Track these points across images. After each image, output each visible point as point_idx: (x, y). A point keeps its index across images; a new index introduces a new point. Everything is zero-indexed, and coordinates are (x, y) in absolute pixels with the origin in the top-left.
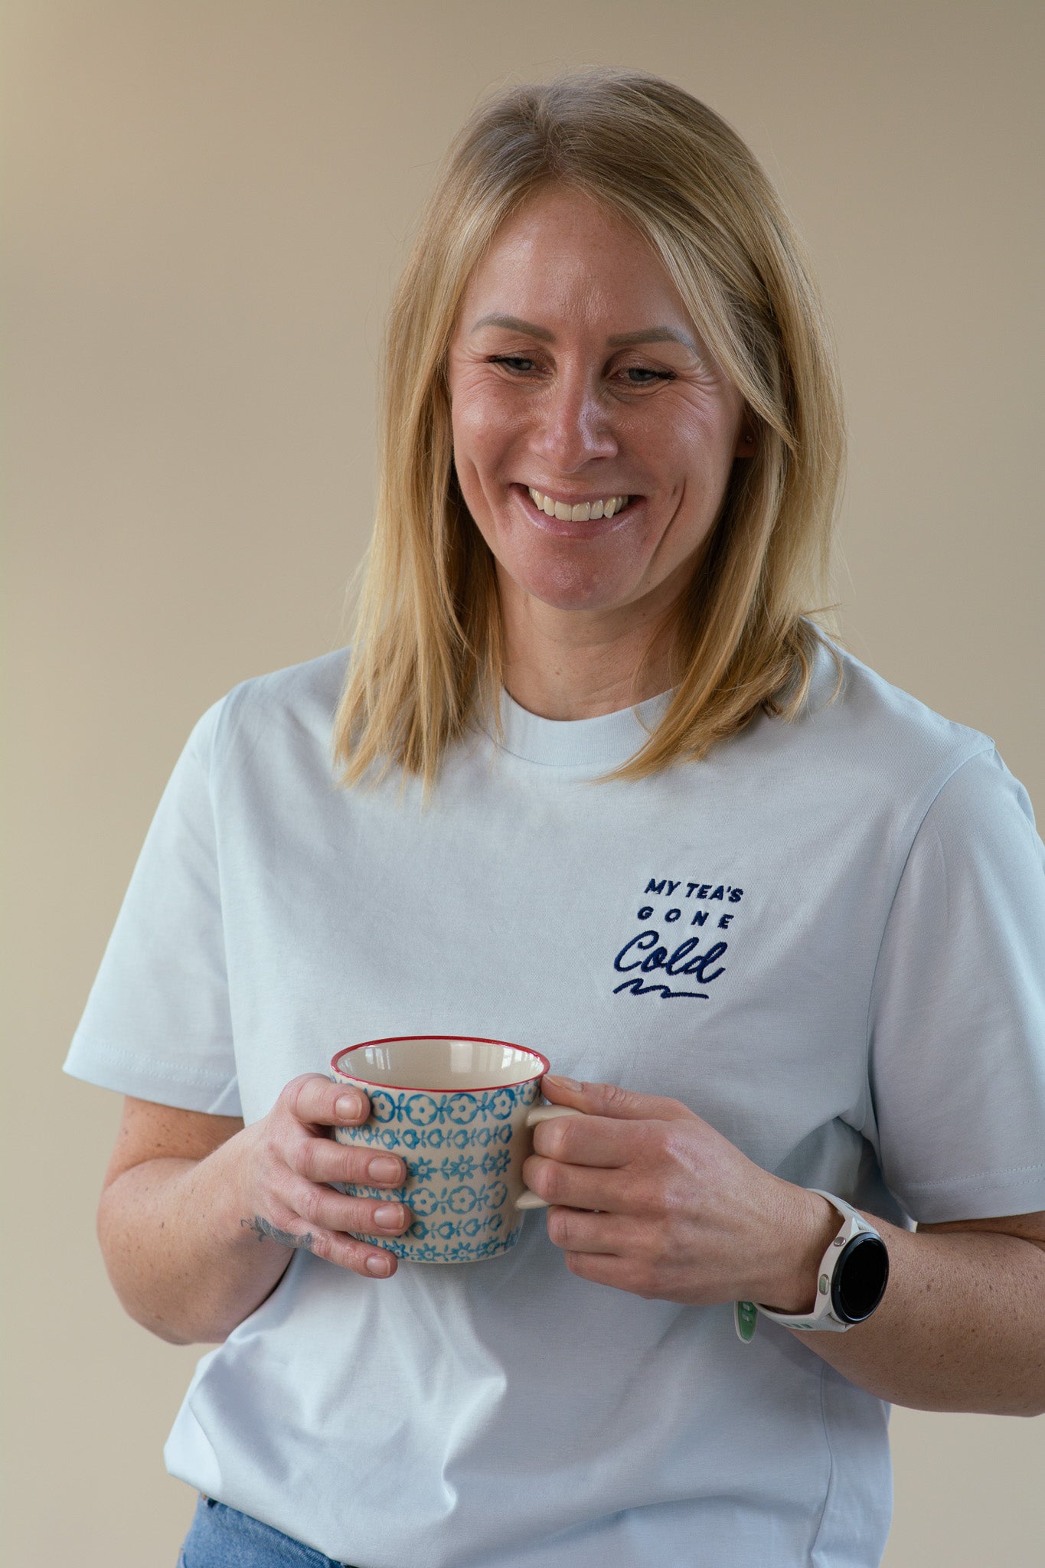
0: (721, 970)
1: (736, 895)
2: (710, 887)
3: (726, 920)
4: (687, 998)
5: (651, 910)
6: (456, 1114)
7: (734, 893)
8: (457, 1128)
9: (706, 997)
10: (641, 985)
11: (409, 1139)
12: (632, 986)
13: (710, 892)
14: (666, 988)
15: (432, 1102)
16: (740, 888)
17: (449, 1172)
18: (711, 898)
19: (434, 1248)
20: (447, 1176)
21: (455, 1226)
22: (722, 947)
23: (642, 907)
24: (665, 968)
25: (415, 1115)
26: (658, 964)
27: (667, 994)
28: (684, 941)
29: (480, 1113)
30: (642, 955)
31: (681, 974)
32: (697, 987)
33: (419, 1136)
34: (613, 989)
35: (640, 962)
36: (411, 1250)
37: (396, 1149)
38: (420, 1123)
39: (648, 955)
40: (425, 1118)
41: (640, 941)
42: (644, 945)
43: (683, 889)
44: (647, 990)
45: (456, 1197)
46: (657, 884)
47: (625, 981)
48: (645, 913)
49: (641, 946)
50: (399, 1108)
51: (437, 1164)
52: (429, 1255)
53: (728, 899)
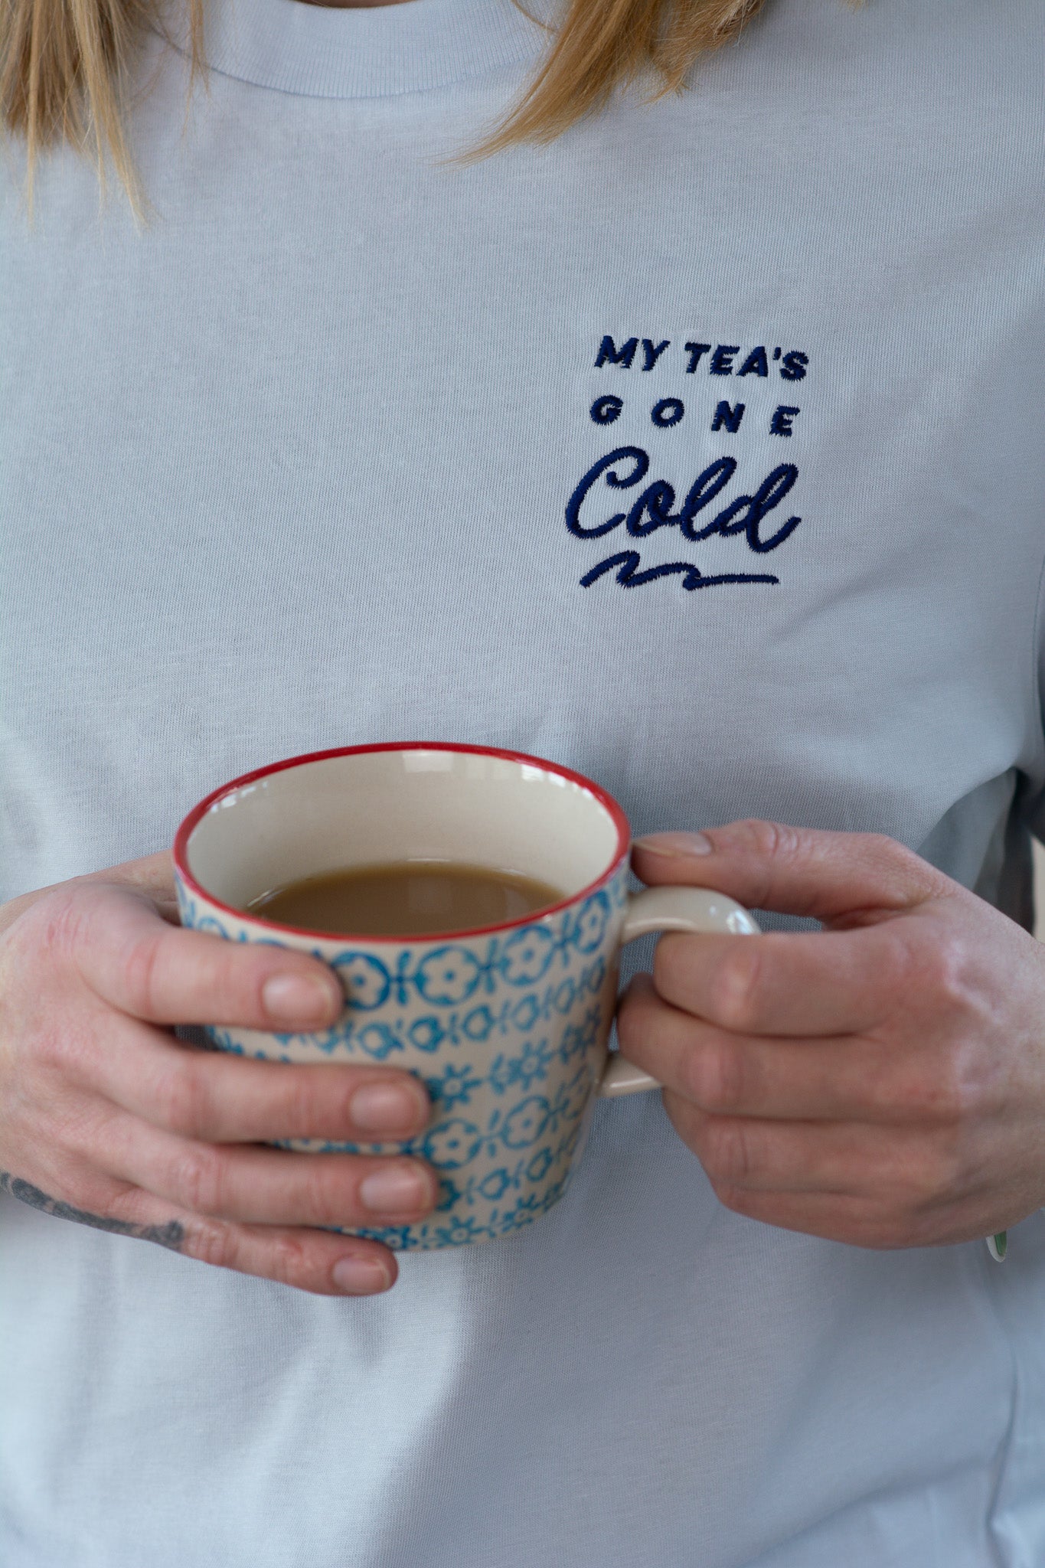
0: (793, 523)
1: (795, 367)
2: (735, 350)
3: (786, 417)
4: (736, 587)
5: (618, 402)
6: (515, 971)
7: (789, 359)
8: (517, 994)
9: (773, 580)
10: (636, 563)
11: (423, 1034)
12: (616, 570)
13: (737, 361)
14: (691, 569)
15: (470, 957)
16: (800, 350)
17: (504, 1080)
18: (742, 373)
19: (471, 1221)
20: (500, 1088)
21: (511, 1173)
22: (786, 475)
23: (597, 397)
24: (678, 527)
25: (435, 987)
26: (661, 518)
27: (694, 580)
28: (705, 466)
29: (558, 956)
30: (625, 500)
31: (715, 537)
32: (755, 563)
33: (445, 1024)
34: (580, 578)
35: (622, 516)
36: (424, 1232)
37: (395, 1058)
38: (446, 1001)
39: (635, 500)
40: (456, 990)
41: (611, 469)
42: (621, 477)
43: (675, 358)
44: (652, 575)
45: (517, 1122)
46: (618, 346)
47: (601, 559)
48: (606, 410)
49: (612, 480)
50: (400, 979)
51: (481, 1071)
52: (461, 1235)
53: (779, 374)
